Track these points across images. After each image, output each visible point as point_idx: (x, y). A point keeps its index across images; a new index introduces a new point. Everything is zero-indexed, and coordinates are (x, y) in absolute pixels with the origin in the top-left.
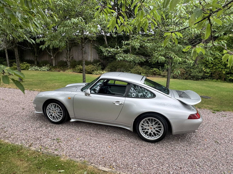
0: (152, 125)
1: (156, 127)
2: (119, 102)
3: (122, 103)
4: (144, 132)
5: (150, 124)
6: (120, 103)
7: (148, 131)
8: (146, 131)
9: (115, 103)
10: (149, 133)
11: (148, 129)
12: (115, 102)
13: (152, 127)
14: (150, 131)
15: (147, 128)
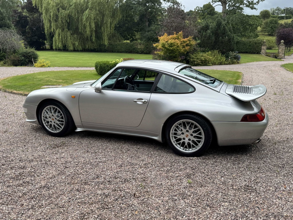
0: (187, 131)
1: (193, 132)
2: (142, 99)
3: (147, 101)
4: (179, 144)
5: (184, 131)
6: (143, 101)
7: (184, 141)
8: (181, 142)
9: (136, 102)
10: (186, 144)
11: (184, 139)
12: (136, 100)
13: (187, 133)
14: (186, 141)
15: (182, 137)
